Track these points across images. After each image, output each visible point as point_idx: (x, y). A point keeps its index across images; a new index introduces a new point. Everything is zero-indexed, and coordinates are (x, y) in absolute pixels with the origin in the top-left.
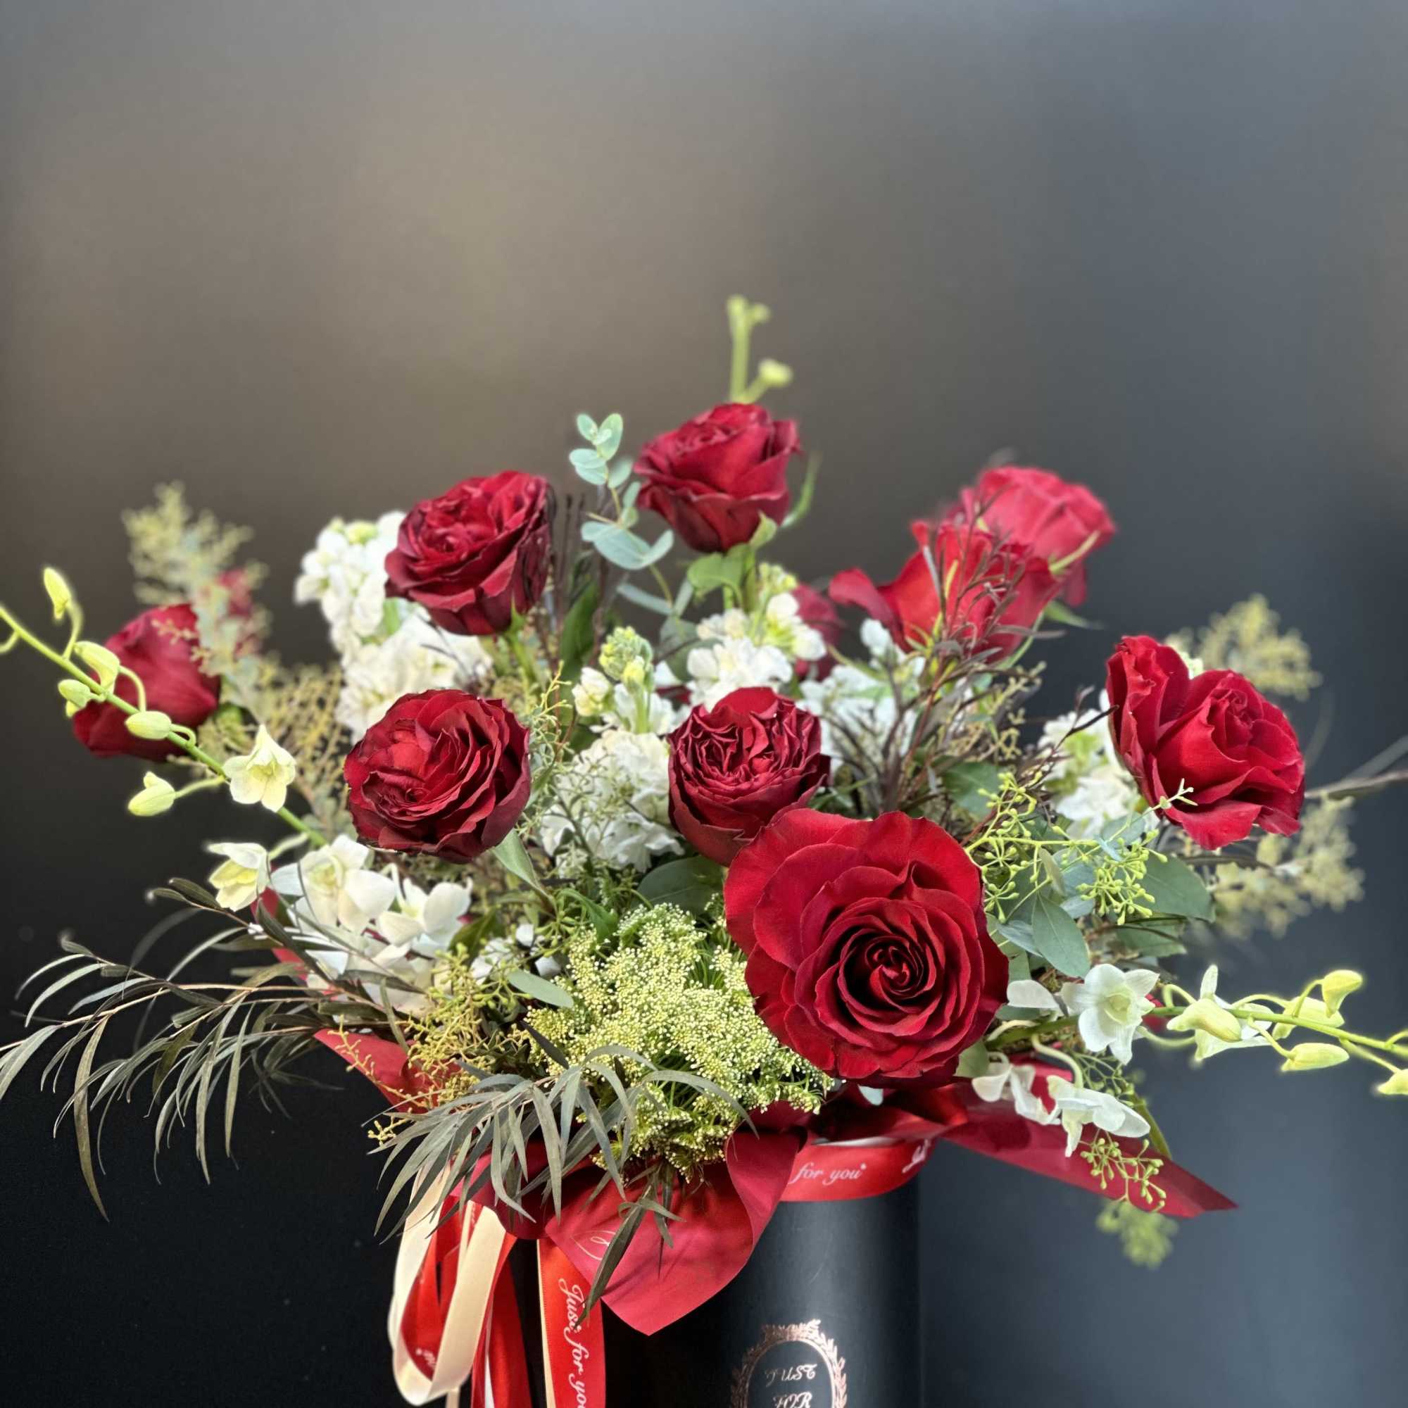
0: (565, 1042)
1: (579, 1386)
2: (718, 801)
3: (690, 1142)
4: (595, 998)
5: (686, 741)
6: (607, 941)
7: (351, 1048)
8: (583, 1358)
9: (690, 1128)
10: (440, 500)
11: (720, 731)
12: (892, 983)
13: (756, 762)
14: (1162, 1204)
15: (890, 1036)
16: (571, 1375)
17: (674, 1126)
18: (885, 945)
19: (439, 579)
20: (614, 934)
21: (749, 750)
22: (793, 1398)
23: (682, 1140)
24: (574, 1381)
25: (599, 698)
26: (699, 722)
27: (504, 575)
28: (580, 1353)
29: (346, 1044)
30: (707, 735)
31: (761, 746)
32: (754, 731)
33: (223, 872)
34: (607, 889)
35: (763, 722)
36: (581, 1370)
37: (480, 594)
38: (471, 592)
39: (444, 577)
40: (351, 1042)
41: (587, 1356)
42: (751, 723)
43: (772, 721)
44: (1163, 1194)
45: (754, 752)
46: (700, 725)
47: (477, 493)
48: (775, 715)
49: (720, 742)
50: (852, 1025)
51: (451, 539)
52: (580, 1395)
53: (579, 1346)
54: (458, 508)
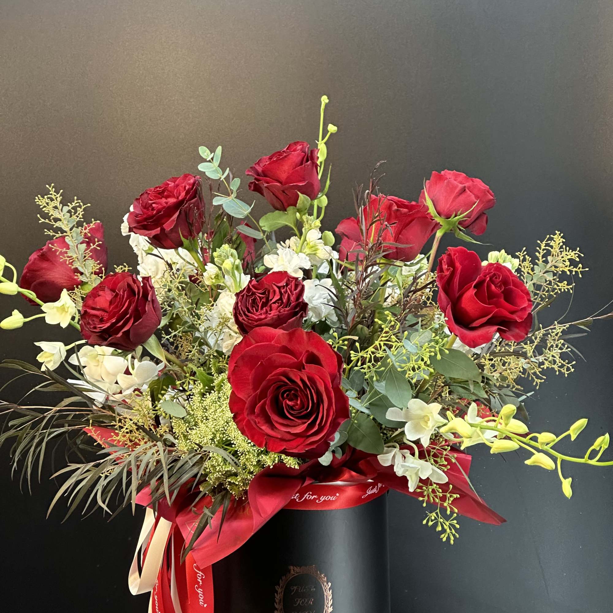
0: (186, 434)
1: (200, 591)
2: (250, 324)
3: (236, 481)
4: (199, 414)
5: (243, 296)
6: (207, 388)
7: (95, 435)
8: (202, 578)
9: (236, 475)
10: (157, 187)
11: (259, 291)
12: (292, 408)
13: (273, 305)
14: (455, 515)
15: (289, 433)
16: (196, 586)
17: (229, 473)
18: (290, 390)
19: (145, 223)
20: (212, 385)
21: (271, 300)
22: (305, 600)
23: (232, 479)
24: (197, 589)
25: (213, 277)
26: (251, 287)
27: (173, 221)
28: (201, 576)
29: (93, 433)
30: (254, 293)
31: (277, 297)
32: (274, 291)
33: (42, 355)
34: (214, 364)
35: (279, 288)
36: (201, 583)
37: (163, 230)
38: (159, 229)
39: (148, 222)
40: (95, 432)
41: (204, 577)
42: (273, 288)
43: (284, 287)
44: (456, 510)
45: (274, 300)
46: (251, 289)
47: (172, 184)
48: (285, 284)
49: (259, 296)
50: (273, 427)
51: (154, 205)
52: (200, 595)
53: (200, 573)
54: (163, 191)
